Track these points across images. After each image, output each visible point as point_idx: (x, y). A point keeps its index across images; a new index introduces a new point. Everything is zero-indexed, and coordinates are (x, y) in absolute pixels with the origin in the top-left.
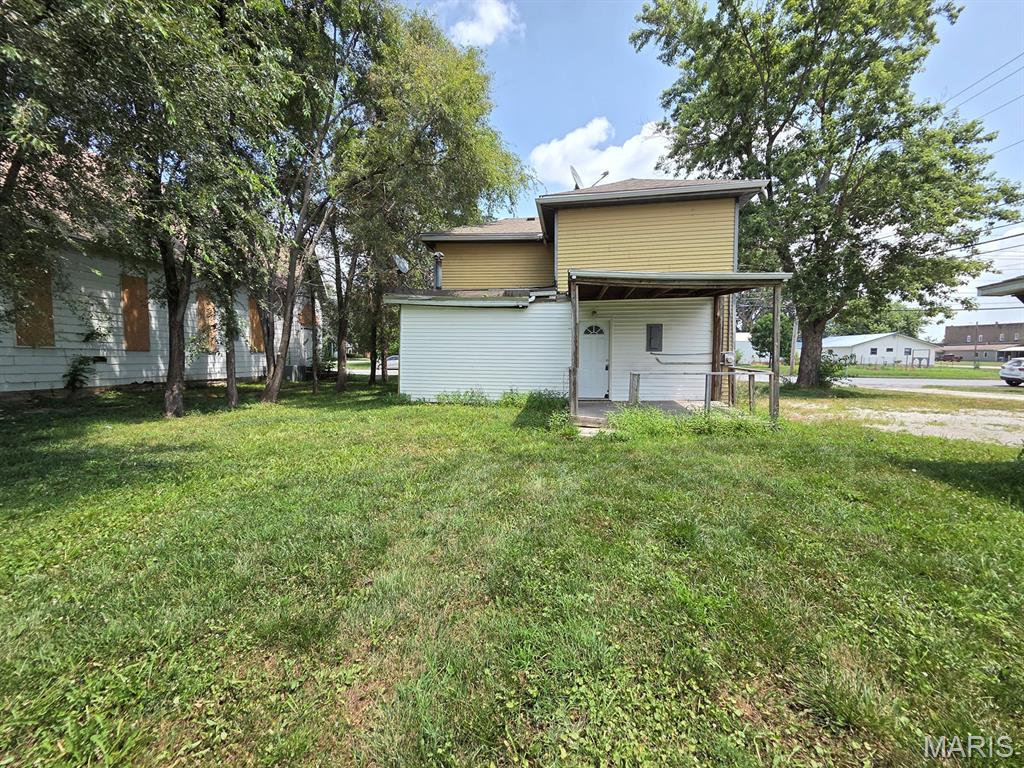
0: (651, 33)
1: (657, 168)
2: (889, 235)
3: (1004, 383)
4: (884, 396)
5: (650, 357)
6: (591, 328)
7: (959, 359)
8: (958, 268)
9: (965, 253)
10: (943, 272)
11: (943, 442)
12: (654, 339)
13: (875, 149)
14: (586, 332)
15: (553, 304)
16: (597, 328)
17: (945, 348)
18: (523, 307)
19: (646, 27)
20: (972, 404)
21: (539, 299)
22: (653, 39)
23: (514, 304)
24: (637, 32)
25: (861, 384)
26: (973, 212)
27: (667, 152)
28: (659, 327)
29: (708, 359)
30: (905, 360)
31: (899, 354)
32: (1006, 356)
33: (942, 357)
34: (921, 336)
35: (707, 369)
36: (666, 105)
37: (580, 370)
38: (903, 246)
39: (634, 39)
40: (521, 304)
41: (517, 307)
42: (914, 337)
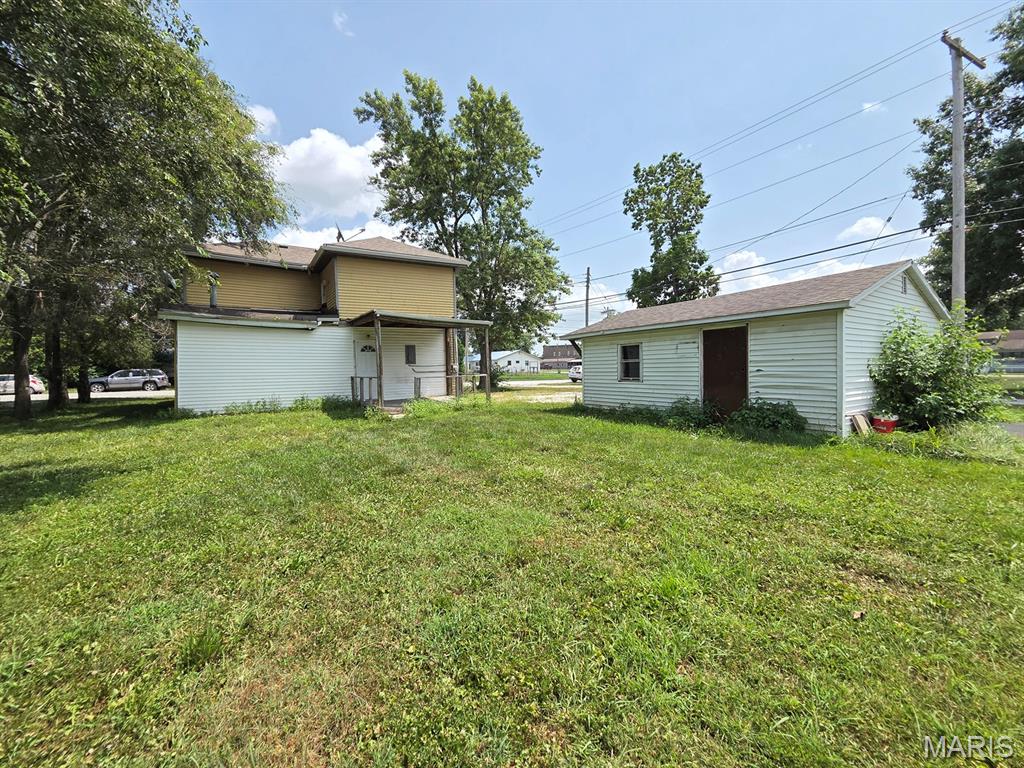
0: (371, 114)
1: (375, 216)
2: (520, 295)
3: (570, 381)
4: (524, 389)
5: (408, 368)
6: (366, 347)
7: (551, 368)
8: (549, 317)
9: (551, 308)
10: (544, 318)
11: (553, 404)
12: (410, 356)
13: (512, 244)
14: (363, 350)
15: (337, 328)
16: (370, 348)
17: (545, 360)
18: (312, 329)
19: (368, 108)
20: (559, 390)
21: (325, 323)
22: (373, 118)
23: (305, 326)
24: (360, 108)
25: (513, 384)
26: (553, 287)
27: (383, 206)
28: (413, 347)
29: (443, 368)
30: (526, 369)
31: (522, 365)
32: (571, 364)
33: (544, 367)
34: (532, 352)
35: (444, 374)
36: (376, 163)
37: (383, 376)
38: (526, 301)
39: (358, 113)
40: (310, 327)
41: (307, 329)
42: (528, 352)
